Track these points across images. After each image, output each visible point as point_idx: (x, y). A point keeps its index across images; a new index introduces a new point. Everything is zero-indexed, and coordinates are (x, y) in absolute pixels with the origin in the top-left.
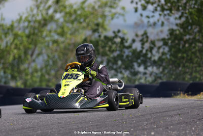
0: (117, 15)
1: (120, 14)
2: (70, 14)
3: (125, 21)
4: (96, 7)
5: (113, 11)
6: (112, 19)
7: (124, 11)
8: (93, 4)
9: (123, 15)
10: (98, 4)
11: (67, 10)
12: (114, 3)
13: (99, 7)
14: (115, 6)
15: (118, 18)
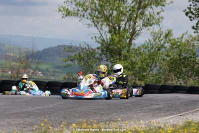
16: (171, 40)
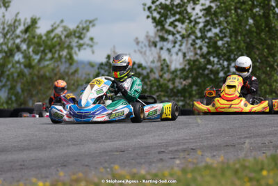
0: (85, 47)
1: (88, 45)
2: (39, 45)
3: (93, 52)
4: (63, 37)
5: (81, 42)
6: (79, 50)
7: (93, 42)
8: (60, 33)
9: (91, 46)
10: (65, 33)
11: (36, 40)
12: (82, 34)
13: (66, 37)
14: (82, 36)
15: (85, 49)
16: (34, 37)
